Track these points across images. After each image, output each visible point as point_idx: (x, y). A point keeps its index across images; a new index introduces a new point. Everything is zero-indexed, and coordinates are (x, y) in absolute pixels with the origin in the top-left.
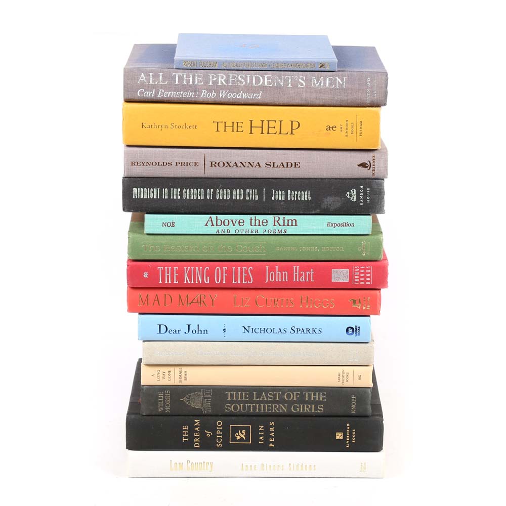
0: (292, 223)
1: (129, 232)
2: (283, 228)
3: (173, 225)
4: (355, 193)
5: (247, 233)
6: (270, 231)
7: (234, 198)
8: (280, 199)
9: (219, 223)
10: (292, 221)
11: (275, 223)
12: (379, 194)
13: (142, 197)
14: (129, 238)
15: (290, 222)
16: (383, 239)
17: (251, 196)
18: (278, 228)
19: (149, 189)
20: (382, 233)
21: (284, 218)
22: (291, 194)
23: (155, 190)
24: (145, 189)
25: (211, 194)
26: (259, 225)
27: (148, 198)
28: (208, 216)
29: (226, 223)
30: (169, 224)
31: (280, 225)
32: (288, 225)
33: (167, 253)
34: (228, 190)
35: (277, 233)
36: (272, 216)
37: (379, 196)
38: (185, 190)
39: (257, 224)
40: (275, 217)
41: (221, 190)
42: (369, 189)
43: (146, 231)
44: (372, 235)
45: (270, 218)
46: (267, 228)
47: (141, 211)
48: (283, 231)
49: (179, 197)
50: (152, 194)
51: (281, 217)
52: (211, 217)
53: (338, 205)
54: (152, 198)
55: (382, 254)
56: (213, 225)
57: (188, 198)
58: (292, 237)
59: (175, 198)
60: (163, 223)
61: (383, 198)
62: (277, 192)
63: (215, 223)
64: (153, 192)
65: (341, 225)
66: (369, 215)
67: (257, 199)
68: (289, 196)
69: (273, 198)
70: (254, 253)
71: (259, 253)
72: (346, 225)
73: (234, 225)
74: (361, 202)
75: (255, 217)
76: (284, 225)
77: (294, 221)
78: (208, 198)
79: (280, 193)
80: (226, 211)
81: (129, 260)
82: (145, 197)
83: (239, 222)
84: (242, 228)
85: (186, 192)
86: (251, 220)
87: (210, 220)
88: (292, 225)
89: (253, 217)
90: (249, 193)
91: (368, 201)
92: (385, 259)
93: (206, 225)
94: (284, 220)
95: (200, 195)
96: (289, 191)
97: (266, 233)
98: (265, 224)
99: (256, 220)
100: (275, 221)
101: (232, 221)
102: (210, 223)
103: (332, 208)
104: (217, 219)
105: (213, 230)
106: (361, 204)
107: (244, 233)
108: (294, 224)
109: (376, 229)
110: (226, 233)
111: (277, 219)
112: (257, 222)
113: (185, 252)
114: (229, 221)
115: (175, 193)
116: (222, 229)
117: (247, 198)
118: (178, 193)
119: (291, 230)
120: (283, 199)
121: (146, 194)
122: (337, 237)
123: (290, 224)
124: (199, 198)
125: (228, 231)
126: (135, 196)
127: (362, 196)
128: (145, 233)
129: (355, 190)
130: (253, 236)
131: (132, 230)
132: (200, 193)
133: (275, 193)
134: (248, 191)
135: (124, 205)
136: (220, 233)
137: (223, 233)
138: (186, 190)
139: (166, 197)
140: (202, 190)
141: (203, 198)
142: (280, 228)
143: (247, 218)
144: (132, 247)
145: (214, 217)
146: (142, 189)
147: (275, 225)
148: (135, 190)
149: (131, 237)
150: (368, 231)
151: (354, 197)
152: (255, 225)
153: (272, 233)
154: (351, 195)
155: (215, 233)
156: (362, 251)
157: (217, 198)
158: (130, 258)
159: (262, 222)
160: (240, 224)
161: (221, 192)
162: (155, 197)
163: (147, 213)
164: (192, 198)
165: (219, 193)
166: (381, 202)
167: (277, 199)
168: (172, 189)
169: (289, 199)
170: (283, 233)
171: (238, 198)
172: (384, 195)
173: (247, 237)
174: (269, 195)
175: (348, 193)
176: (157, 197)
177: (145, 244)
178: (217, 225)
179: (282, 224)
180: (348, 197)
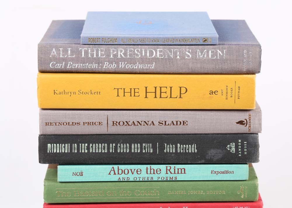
0: (181, 171)
1: (45, 179)
2: (174, 176)
3: (81, 174)
4: (234, 146)
5: (144, 180)
6: (163, 178)
7: (133, 151)
8: (171, 151)
9: (120, 172)
10: (181, 169)
11: (167, 171)
12: (254, 147)
13: (55, 152)
14: (44, 185)
15: (180, 170)
16: (258, 184)
17: (146, 150)
18: (169, 175)
19: (61, 144)
20: (257, 178)
21: (175, 167)
22: (180, 148)
23: (66, 145)
24: (58, 145)
25: (114, 148)
26: (154, 173)
27: (61, 152)
28: (111, 166)
29: (126, 172)
30: (78, 174)
31: (171, 173)
32: (178, 173)
33: (77, 197)
34: (127, 144)
35: (169, 180)
36: (164, 166)
37: (254, 149)
38: (91, 145)
39: (152, 172)
40: (167, 167)
41: (122, 144)
42: (246, 143)
43: (59, 179)
44: (249, 180)
45: (163, 167)
46: (161, 176)
47: (55, 163)
48: (174, 178)
49: (86, 151)
50: (63, 148)
51: (172, 166)
52: (113, 167)
53: (220, 156)
54: (63, 152)
55: (258, 196)
56: (115, 174)
57: (94, 151)
58: (181, 182)
59: (83, 151)
60: (73, 173)
61: (258, 150)
62: (168, 146)
63: (116, 172)
64: (64, 147)
65: (223, 173)
66: (246, 164)
67: (151, 151)
68: (178, 149)
69: (165, 151)
70: (150, 196)
71: (155, 196)
72: (227, 172)
73: (133, 174)
74: (240, 154)
75: (151, 167)
76: (175, 173)
77: (183, 170)
78: (111, 151)
79: (171, 146)
80: (126, 162)
81: (45, 204)
82: (58, 151)
83: (137, 171)
84: (139, 176)
85: (92, 147)
86: (147, 169)
87: (113, 169)
88: (181, 173)
89: (149, 166)
90: (145, 147)
91: (246, 153)
92: (260, 200)
93: (110, 174)
94: (175, 169)
95: (104, 149)
96: (179, 145)
97: (160, 180)
98: (159, 172)
99: (151, 169)
100: (167, 170)
101: (131, 170)
102: (112, 172)
103: (215, 159)
104: (118, 169)
105: (115, 178)
106: (240, 155)
107: (141, 180)
108: (183, 172)
109: (253, 176)
110: (126, 180)
111: (169, 168)
112: (152, 171)
113: (92, 197)
114: (128, 170)
115: (83, 147)
116: (122, 176)
117: (144, 151)
118: (86, 148)
119: (180, 177)
120: (174, 151)
121: (58, 149)
122: (220, 182)
123: (180, 172)
124: (103, 152)
125: (128, 178)
126: (49, 151)
127: (240, 148)
128: (58, 181)
129: (234, 144)
130: (149, 182)
131: (47, 179)
132: (104, 147)
133: (167, 146)
134: (144, 145)
135: (40, 159)
136: (121, 180)
137: (124, 180)
138: (93, 145)
139: (76, 151)
140: (106, 145)
141: (106, 151)
142: (171, 176)
143: (143, 167)
144: (48, 193)
145: (116, 167)
146: (55, 145)
147: (167, 173)
148: (49, 145)
149: (46, 184)
150: (246, 177)
151: (233, 150)
152: (151, 173)
153: (165, 180)
154: (231, 148)
155: (117, 180)
156: (241, 194)
157: (119, 151)
158: (46, 202)
159: (157, 171)
160: (138, 172)
161: (122, 146)
162: (66, 151)
163: (60, 164)
164: (97, 151)
165: (120, 147)
166: (256, 155)
167: (168, 151)
168: (80, 144)
169: (179, 151)
170: (174, 180)
171: (136, 151)
172: (259, 147)
173: (143, 183)
174: (162, 148)
175: (228, 146)
176: (68, 151)
177: (58, 190)
178: (118, 174)
179: (173, 172)
180: (229, 149)
